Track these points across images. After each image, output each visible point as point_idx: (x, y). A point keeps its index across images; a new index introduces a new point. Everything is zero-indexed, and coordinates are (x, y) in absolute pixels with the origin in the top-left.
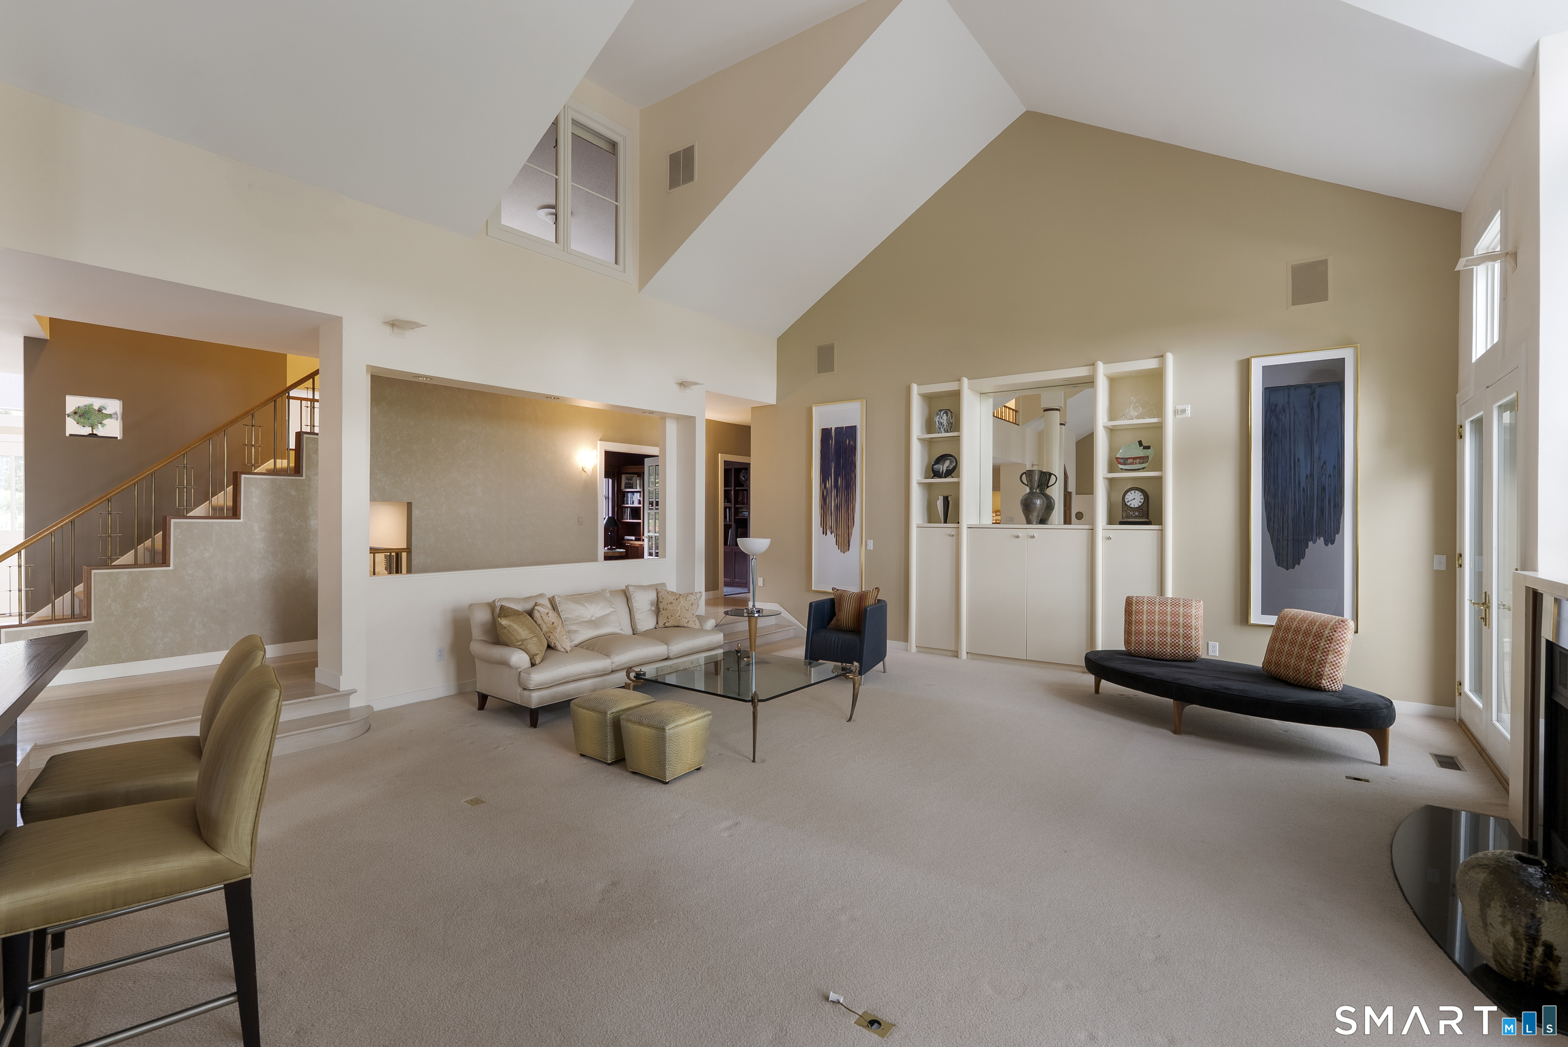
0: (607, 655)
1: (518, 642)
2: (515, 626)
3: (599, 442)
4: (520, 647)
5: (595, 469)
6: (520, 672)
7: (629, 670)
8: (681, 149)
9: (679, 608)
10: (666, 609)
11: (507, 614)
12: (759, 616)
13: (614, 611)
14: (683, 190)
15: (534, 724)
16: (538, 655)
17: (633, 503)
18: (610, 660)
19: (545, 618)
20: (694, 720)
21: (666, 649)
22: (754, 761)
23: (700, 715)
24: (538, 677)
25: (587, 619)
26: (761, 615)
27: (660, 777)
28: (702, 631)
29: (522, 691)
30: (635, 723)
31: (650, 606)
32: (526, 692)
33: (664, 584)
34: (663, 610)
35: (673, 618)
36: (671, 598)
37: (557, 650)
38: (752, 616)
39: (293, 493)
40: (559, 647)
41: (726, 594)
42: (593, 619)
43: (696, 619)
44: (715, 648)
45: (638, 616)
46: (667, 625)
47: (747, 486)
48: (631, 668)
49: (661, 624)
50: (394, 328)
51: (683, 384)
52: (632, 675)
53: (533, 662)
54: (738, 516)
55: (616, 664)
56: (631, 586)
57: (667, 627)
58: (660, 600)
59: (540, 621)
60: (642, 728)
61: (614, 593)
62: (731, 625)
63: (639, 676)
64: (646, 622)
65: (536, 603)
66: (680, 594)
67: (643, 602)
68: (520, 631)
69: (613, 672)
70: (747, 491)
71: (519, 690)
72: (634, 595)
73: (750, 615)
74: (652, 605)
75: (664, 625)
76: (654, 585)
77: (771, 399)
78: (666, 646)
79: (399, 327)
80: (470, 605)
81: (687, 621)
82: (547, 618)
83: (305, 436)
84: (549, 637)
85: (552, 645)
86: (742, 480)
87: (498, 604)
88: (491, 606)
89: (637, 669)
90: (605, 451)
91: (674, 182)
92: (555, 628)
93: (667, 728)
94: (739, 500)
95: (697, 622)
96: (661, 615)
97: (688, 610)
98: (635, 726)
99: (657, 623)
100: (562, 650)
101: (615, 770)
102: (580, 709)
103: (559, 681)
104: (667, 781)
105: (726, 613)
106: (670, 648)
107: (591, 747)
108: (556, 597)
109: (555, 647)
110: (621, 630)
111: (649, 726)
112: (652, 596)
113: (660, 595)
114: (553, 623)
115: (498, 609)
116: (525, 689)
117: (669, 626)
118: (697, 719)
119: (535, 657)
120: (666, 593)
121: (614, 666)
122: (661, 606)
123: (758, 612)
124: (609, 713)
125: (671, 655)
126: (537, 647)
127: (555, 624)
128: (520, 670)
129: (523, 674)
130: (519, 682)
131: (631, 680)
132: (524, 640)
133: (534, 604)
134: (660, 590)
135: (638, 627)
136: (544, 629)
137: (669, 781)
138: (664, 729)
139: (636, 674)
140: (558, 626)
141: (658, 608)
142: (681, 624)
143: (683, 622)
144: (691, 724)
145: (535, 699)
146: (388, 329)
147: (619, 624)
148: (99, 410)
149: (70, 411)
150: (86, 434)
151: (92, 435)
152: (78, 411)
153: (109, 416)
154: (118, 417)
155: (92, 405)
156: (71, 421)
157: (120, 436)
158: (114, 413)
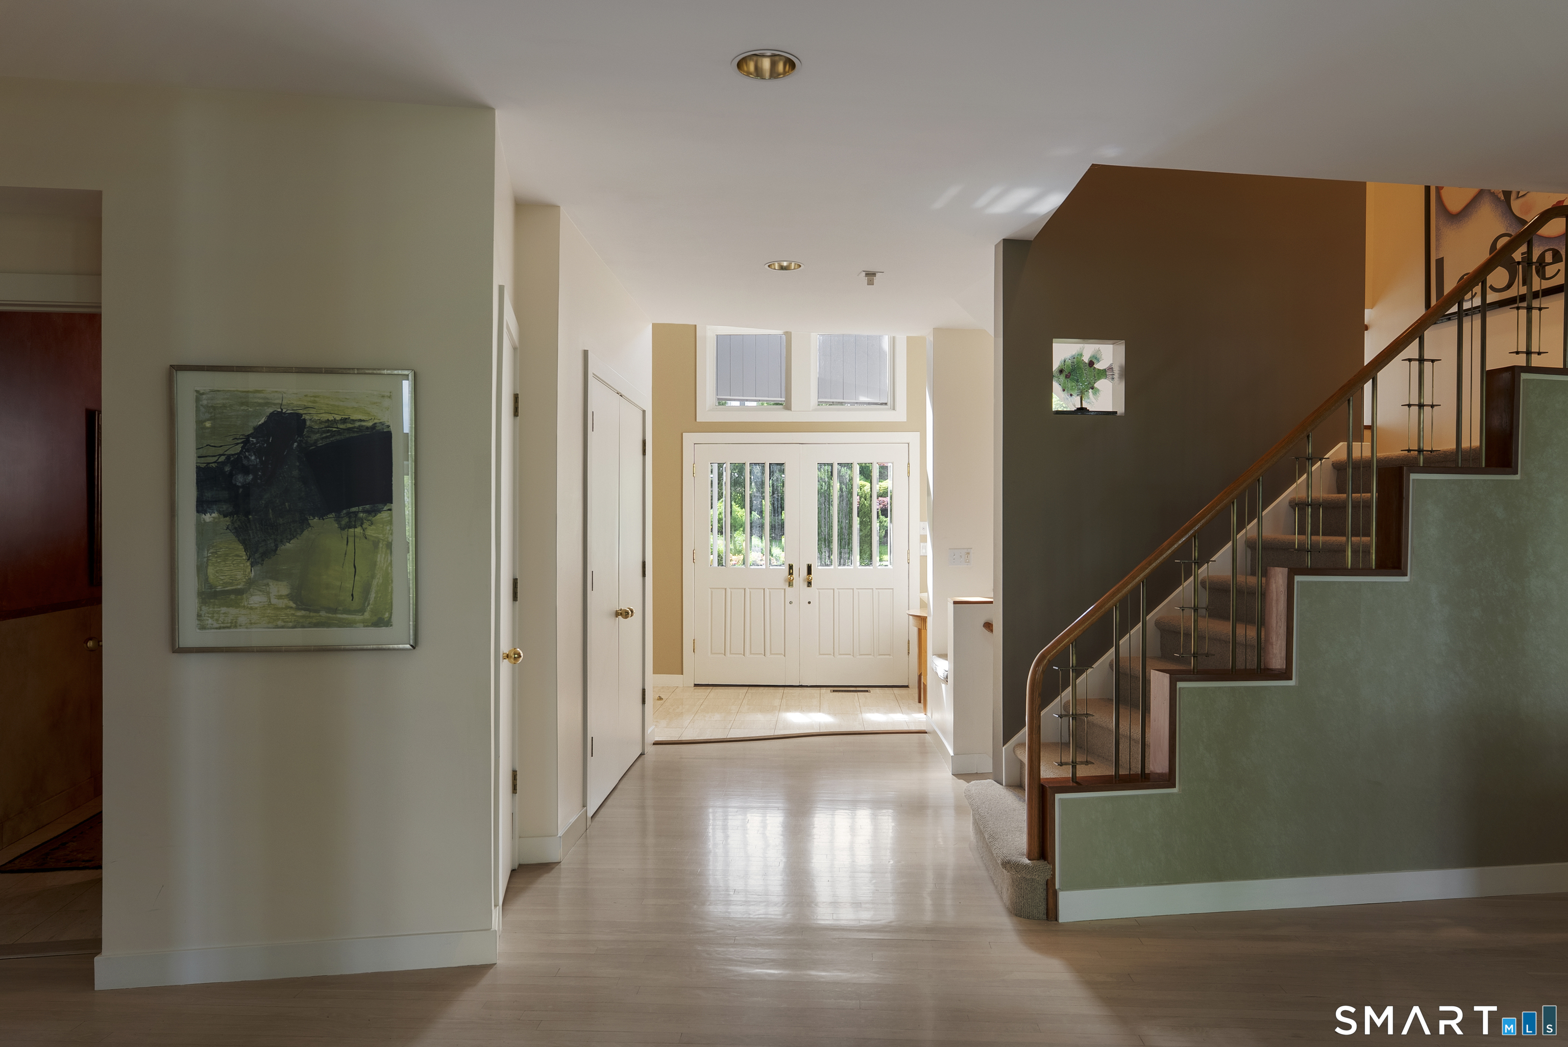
39: (1500, 513)
83: (1523, 376)
148: (1091, 364)
149: (1056, 365)
150: (1074, 409)
151: (1082, 410)
152: (1065, 368)
153: (1103, 374)
154: (1116, 376)
155: (1081, 355)
156: (1056, 386)
157: (1121, 409)
158: (1111, 368)
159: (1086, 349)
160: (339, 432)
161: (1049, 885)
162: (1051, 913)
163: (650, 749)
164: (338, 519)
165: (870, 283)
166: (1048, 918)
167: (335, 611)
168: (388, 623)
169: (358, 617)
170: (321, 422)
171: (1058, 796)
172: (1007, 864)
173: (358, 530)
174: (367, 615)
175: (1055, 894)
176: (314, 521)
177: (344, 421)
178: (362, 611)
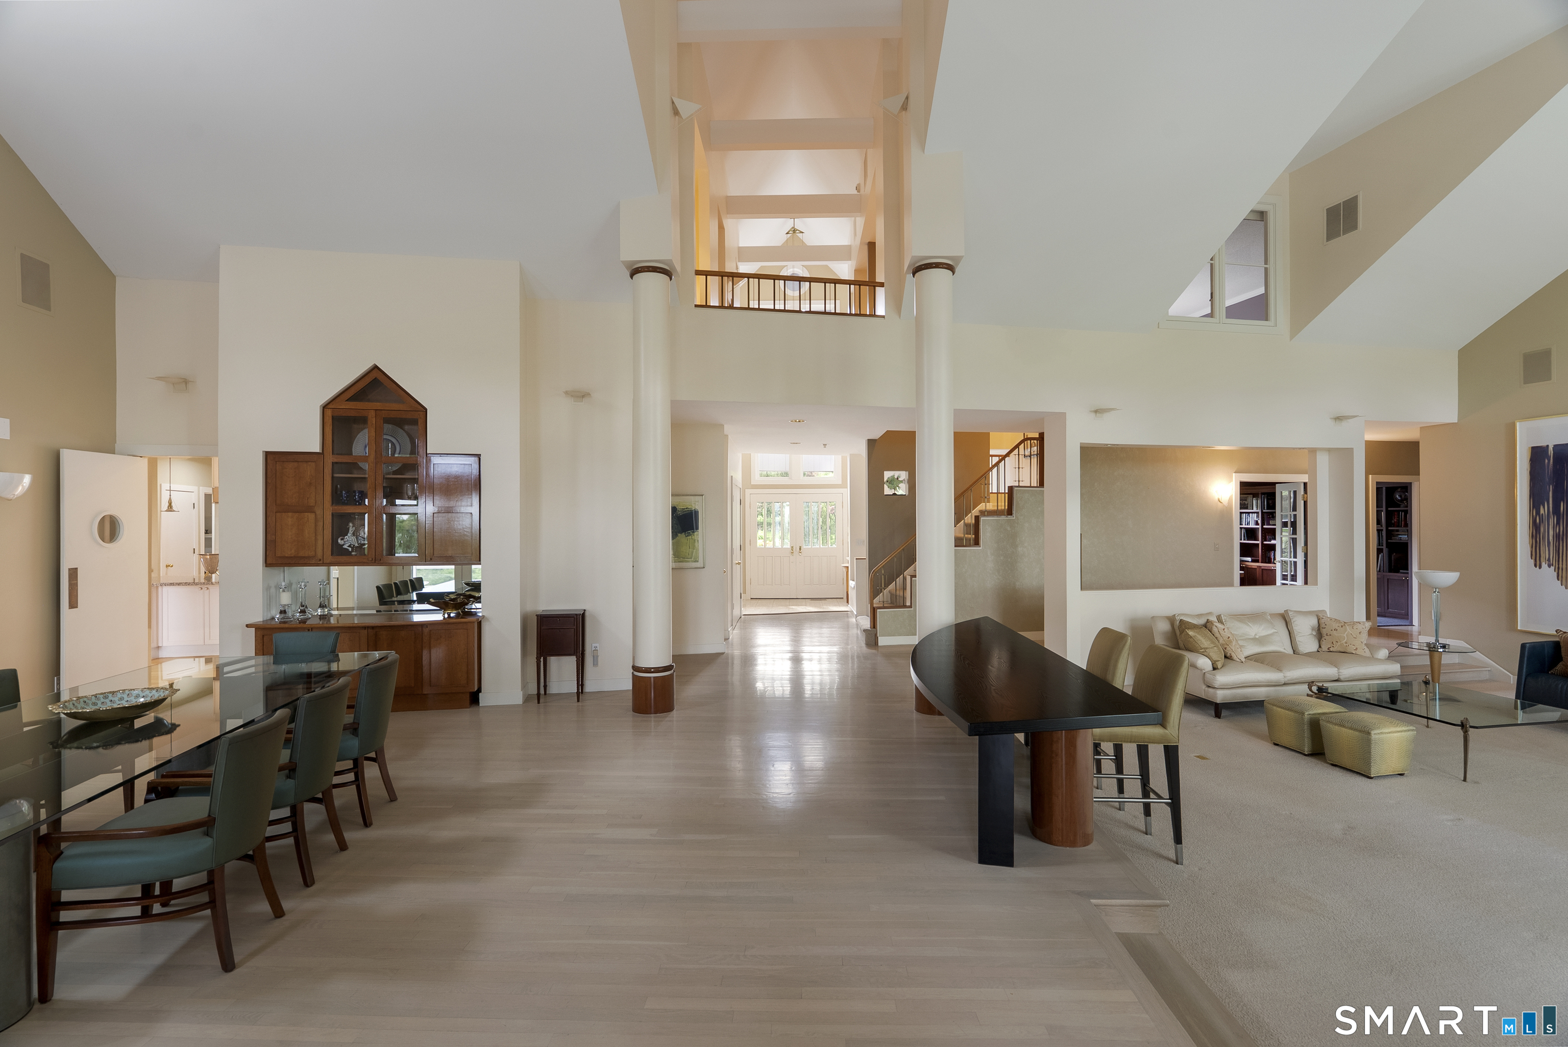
0: (1279, 669)
1: (1202, 649)
2: (1199, 637)
3: (1234, 474)
4: (1203, 653)
5: (1230, 500)
6: (1205, 673)
7: (1310, 684)
8: (1341, 201)
9: (1345, 635)
10: (1330, 635)
11: (1187, 627)
12: (1443, 651)
13: (1277, 632)
14: (1344, 241)
15: (1218, 715)
16: (1220, 662)
17: (1248, 524)
18: (1282, 674)
19: (1222, 632)
20: (1399, 732)
21: (1337, 672)
22: (1465, 780)
23: (1404, 728)
24: (1222, 678)
25: (1252, 637)
26: (1447, 650)
27: (1364, 772)
28: (1372, 659)
29: (1207, 689)
30: (1336, 724)
31: (1311, 631)
32: (1210, 690)
33: (1324, 611)
34: (1327, 635)
35: (1339, 643)
36: (1335, 626)
37: (1232, 660)
38: (1434, 651)
39: (1009, 529)
40: (1235, 657)
41: (1381, 625)
42: (1257, 637)
43: (1365, 647)
44: (1390, 678)
45: (1299, 639)
46: (1331, 649)
47: (1407, 507)
48: (1313, 682)
49: (1325, 648)
50: (1097, 414)
51: (1339, 419)
52: (1314, 689)
53: (1215, 666)
54: (1391, 540)
55: (1288, 678)
56: (1291, 611)
57: (1331, 652)
58: (1323, 625)
59: (1217, 635)
60: (1344, 729)
61: (1273, 615)
62: (1403, 657)
63: (1321, 690)
64: (1308, 644)
65: (1208, 620)
66: (1345, 623)
67: (1304, 628)
68: (1203, 641)
69: (1285, 684)
70: (1407, 512)
71: (1204, 687)
72: (1294, 620)
73: (1431, 649)
74: (1313, 629)
75: (1328, 649)
76: (1315, 611)
77: (1451, 416)
78: (1337, 669)
79: (1100, 413)
80: (1153, 617)
81: (1355, 648)
82: (1224, 633)
83: (1015, 488)
84: (1226, 648)
85: (1228, 655)
86: (1398, 500)
87: (1178, 618)
88: (1171, 620)
89: (1320, 684)
90: (1240, 482)
91: (1332, 234)
92: (1231, 642)
93: (1372, 732)
94: (1393, 522)
95: (1367, 650)
96: (1324, 640)
97: (1356, 638)
98: (1336, 727)
99: (1320, 647)
100: (1238, 660)
101: (1312, 761)
102: (1275, 708)
103: (1239, 684)
104: (1372, 776)
105: (1399, 645)
106: (1341, 671)
107: (1286, 739)
108: (1222, 616)
109: (1231, 657)
110: (1285, 649)
111: (1351, 728)
112: (1314, 621)
113: (1322, 621)
114: (1229, 637)
115: (1178, 622)
116: (1209, 687)
117: (1334, 651)
118: (1401, 731)
119: (1217, 663)
120: (1329, 619)
121: (1286, 680)
122: (1324, 632)
123: (1444, 647)
124: (1306, 713)
125: (1342, 678)
126: (1218, 656)
127: (1231, 638)
128: (1204, 671)
129: (1207, 675)
130: (1204, 680)
131: (1313, 692)
132: (1207, 648)
133: (1206, 621)
134: (1322, 616)
135: (1299, 648)
136: (1221, 642)
137: (1373, 777)
138: (1369, 733)
139: (1318, 687)
140: (1233, 640)
141: (1320, 633)
142: (1349, 651)
143: (1351, 649)
144: (1395, 734)
145: (1220, 696)
146: (1093, 415)
147: (1281, 644)
148: (897, 478)
149: (885, 480)
150: (892, 494)
151: (895, 494)
152: (889, 480)
153: (901, 482)
154: (906, 482)
155: (894, 476)
156: (885, 486)
157: (907, 494)
158: (904, 480)
159: (896, 474)
160: (686, 511)
161: (876, 635)
162: (876, 643)
163: (743, 617)
164: (685, 534)
165: (825, 447)
166: (876, 645)
167: (684, 558)
168: (698, 562)
169: (690, 560)
170: (681, 509)
171: (878, 610)
172: (865, 630)
173: (690, 537)
174: (692, 559)
175: (878, 637)
176: (679, 535)
177: (687, 508)
178: (691, 558)
